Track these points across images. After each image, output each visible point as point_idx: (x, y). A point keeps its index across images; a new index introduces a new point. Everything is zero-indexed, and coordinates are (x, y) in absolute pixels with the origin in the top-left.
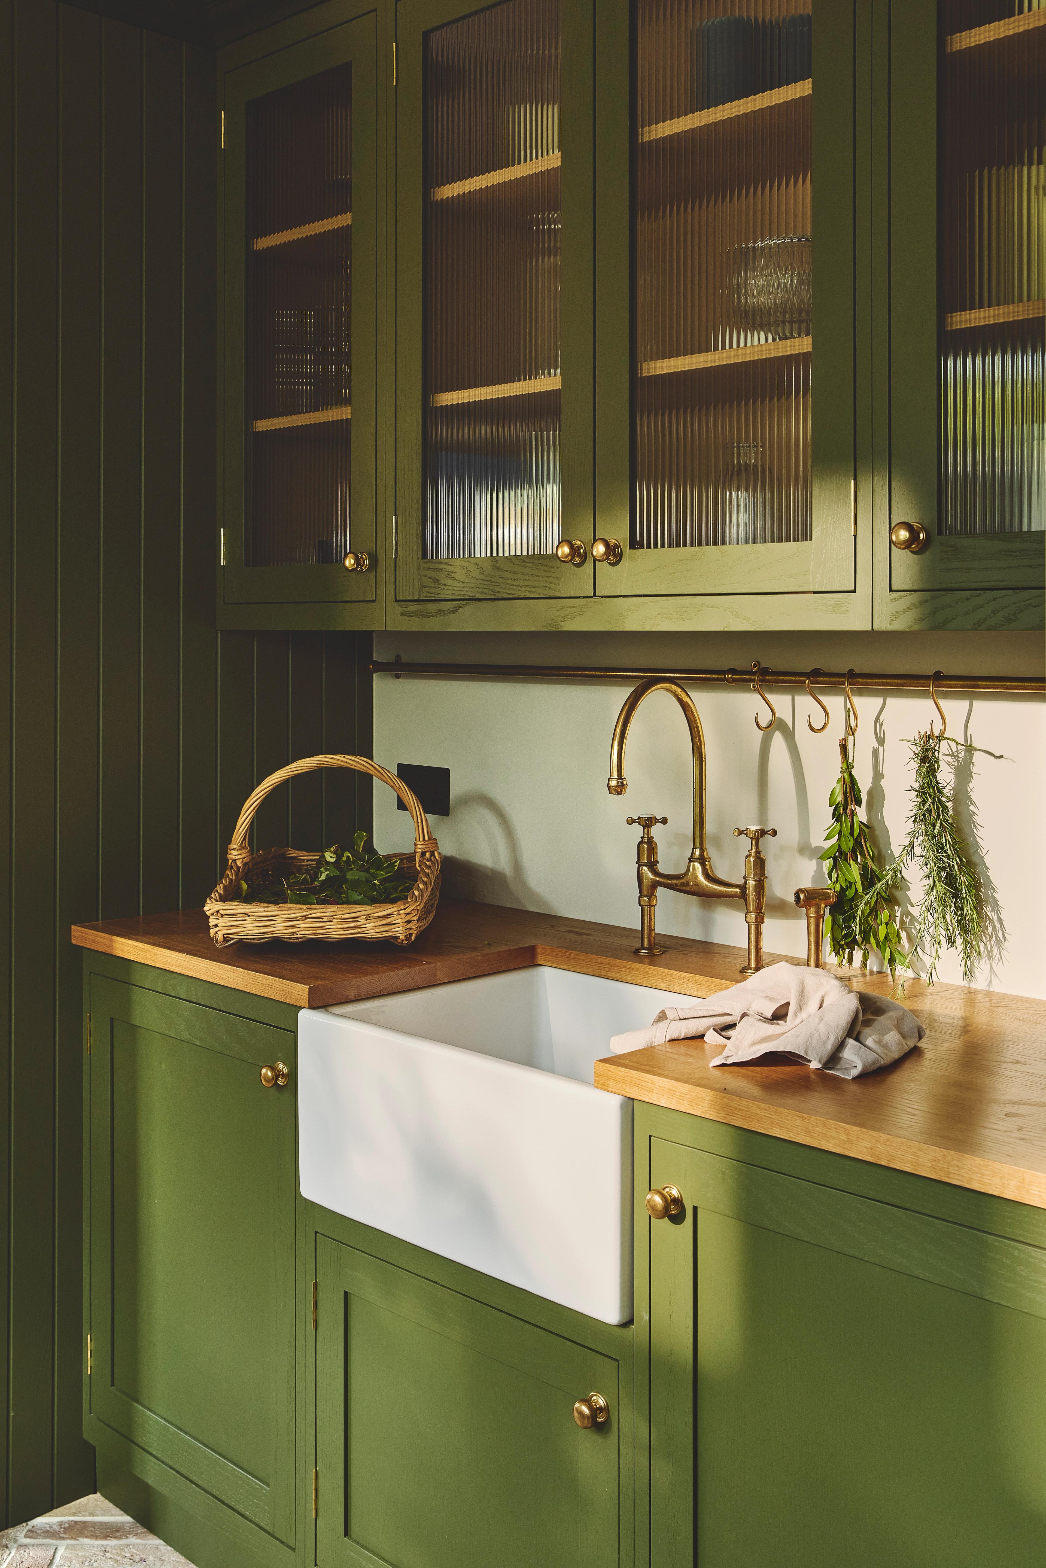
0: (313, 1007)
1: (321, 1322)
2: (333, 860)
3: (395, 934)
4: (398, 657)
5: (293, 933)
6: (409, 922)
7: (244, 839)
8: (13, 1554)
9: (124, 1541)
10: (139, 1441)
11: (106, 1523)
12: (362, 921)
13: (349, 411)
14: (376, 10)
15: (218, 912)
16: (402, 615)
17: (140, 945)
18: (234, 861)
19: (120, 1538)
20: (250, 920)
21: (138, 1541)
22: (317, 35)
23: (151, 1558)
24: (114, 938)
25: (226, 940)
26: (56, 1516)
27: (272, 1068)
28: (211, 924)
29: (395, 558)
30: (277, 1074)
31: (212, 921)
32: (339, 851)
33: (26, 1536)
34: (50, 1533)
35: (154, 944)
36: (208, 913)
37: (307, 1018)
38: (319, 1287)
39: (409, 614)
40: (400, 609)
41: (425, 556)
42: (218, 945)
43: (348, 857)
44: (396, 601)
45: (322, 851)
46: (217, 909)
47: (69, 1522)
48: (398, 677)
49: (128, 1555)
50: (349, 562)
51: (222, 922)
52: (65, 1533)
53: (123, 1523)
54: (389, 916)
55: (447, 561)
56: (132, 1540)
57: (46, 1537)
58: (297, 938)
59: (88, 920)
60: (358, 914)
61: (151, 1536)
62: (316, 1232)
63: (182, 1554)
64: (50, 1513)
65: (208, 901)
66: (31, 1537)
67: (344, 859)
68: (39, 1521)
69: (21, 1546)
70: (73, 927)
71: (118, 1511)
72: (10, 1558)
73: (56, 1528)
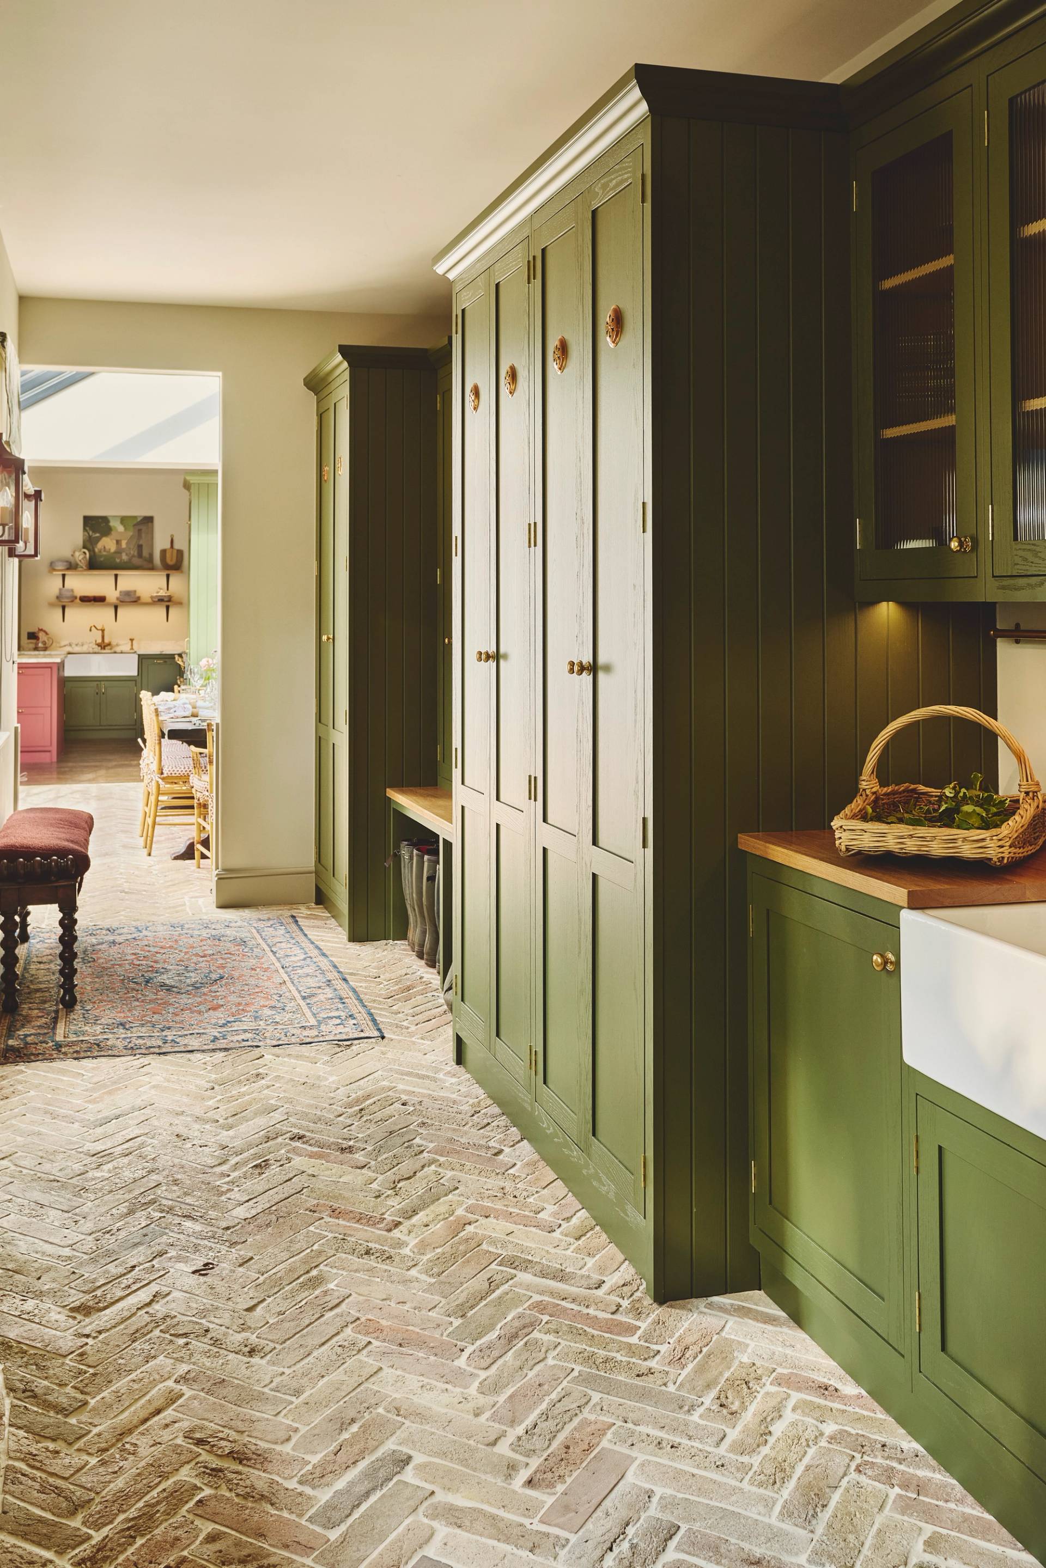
0: (911, 907)
1: (921, 1169)
2: (952, 795)
3: (989, 856)
4: (1018, 625)
5: (902, 849)
6: (1001, 847)
7: (873, 772)
8: (694, 1316)
9: (778, 1329)
10: (789, 1251)
11: (767, 1313)
12: (960, 843)
13: (954, 419)
14: (971, 85)
15: (841, 827)
16: (998, 588)
17: (786, 851)
18: (864, 790)
19: (776, 1326)
20: (866, 835)
21: (790, 1332)
22: (926, 111)
23: (798, 1346)
24: (767, 845)
25: (848, 850)
26: (729, 1299)
27: (882, 956)
28: (836, 837)
29: (992, 540)
30: (886, 962)
31: (837, 835)
32: (958, 788)
33: (705, 1307)
34: (722, 1309)
35: (796, 851)
36: (834, 828)
37: (908, 918)
38: (920, 1140)
39: (1003, 588)
40: (997, 584)
41: (1016, 539)
42: (841, 854)
43: (965, 793)
44: (994, 576)
45: (943, 788)
46: (840, 825)
47: (739, 1306)
48: (1017, 642)
49: (781, 1340)
50: (954, 545)
51: (845, 836)
52: (734, 1311)
53: (780, 1317)
54: (983, 840)
55: (1034, 542)
56: (785, 1330)
57: (720, 1311)
58: (905, 853)
59: (752, 828)
60: (956, 837)
61: (800, 1330)
62: (917, 1094)
63: (822, 1348)
64: (725, 1296)
65: (835, 818)
66: (709, 1308)
67: (961, 794)
68: (715, 1299)
69: (701, 1312)
70: (739, 835)
71: (776, 1306)
72: (692, 1318)
73: (729, 1307)
